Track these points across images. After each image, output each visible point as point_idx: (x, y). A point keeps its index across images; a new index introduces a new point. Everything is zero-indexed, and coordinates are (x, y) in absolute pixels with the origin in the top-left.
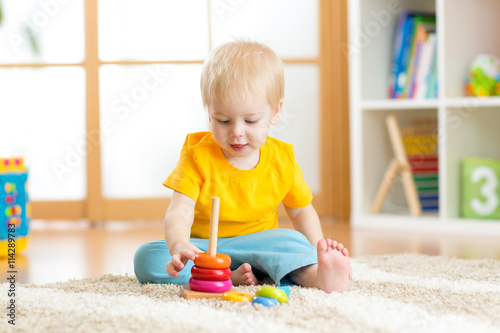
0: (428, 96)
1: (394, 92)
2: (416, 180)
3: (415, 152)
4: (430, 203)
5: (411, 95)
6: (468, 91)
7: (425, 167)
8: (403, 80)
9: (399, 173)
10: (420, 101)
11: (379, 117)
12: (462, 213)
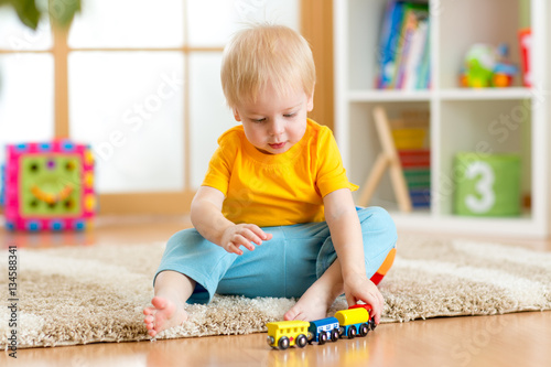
0: (418, 87)
1: (381, 83)
2: (406, 175)
3: (407, 144)
4: (421, 200)
5: (400, 86)
6: (462, 82)
7: (416, 161)
8: (391, 70)
9: (388, 166)
10: (410, 92)
11: (365, 109)
12: (455, 209)
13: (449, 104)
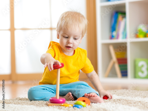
0: (123, 38)
1: (112, 37)
2: (120, 66)
3: (120, 57)
4: (124, 74)
5: (118, 37)
6: (137, 36)
7: (123, 62)
8: (115, 34)
9: (114, 63)
10: (120, 40)
11: (107, 45)
12: (135, 76)
13: (133, 43)
